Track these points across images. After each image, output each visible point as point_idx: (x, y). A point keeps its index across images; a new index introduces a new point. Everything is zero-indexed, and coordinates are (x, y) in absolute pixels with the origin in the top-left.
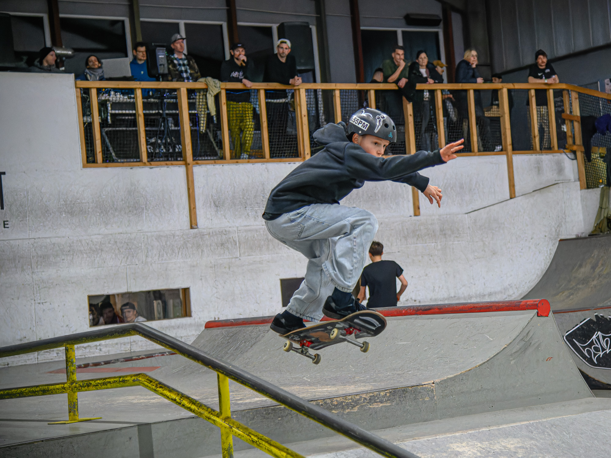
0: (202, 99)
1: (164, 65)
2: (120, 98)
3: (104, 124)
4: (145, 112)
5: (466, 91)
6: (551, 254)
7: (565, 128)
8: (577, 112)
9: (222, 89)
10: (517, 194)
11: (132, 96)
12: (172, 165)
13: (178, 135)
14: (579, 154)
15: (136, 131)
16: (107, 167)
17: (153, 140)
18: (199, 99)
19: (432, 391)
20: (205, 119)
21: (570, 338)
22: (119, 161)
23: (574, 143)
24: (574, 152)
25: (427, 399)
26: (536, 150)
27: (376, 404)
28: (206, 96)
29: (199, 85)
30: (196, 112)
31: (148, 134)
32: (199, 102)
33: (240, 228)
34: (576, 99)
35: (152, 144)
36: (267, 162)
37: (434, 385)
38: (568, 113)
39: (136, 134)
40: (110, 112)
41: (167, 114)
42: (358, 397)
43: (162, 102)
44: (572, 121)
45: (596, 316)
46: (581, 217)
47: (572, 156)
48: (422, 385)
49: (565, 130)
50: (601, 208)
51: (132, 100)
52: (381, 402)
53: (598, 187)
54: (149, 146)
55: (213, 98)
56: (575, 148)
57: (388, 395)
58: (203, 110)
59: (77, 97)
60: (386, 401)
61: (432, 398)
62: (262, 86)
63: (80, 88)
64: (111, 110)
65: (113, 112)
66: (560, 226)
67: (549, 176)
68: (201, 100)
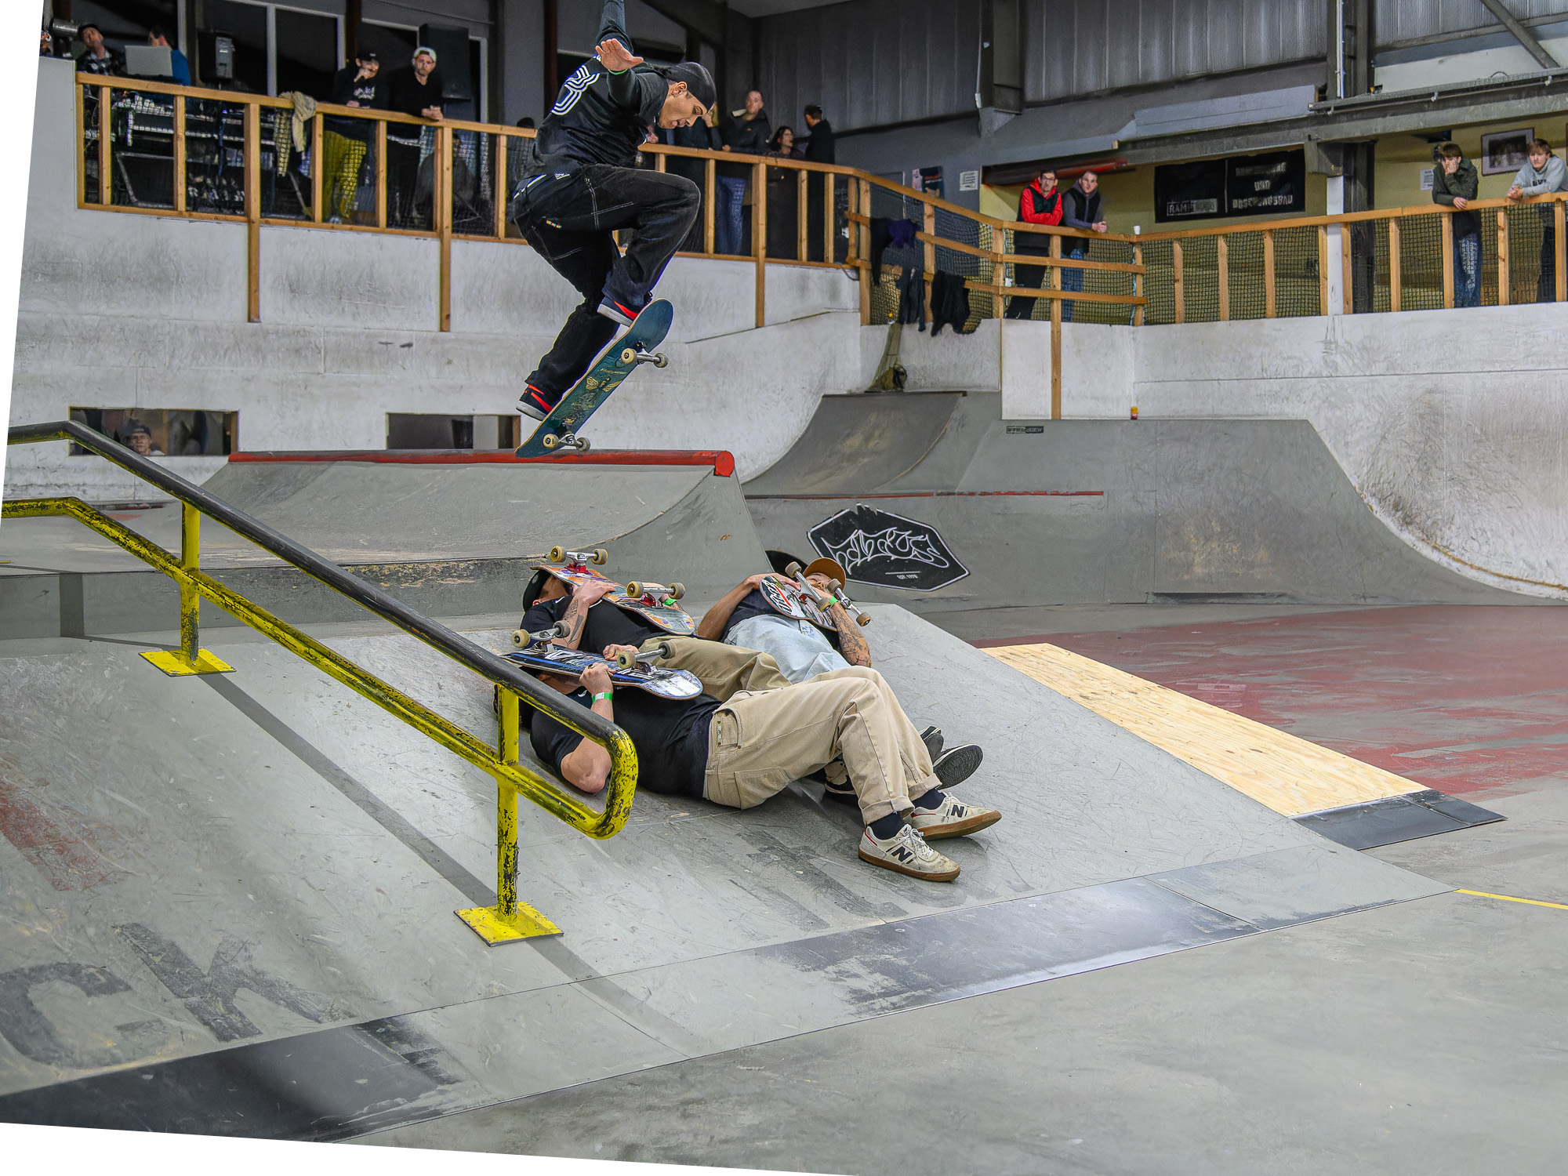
0: (285, 124)
1: (225, 65)
2: (149, 107)
3: (119, 144)
4: (188, 133)
5: (704, 161)
6: (808, 414)
7: (846, 233)
8: (867, 211)
9: (318, 113)
10: (767, 322)
11: (171, 107)
12: (226, 220)
13: (239, 176)
14: (864, 273)
15: (172, 161)
16: (118, 211)
17: (199, 179)
18: (280, 124)
20: (287, 156)
21: (816, 536)
22: (140, 204)
23: (858, 256)
24: (857, 269)
26: (801, 259)
27: (451, 578)
28: (291, 119)
29: (283, 102)
30: (273, 143)
31: (191, 168)
32: (279, 129)
33: (327, 329)
34: (867, 191)
35: (199, 186)
36: (383, 232)
38: (854, 211)
39: (170, 167)
40: (131, 127)
41: (225, 142)
42: (423, 567)
43: (219, 122)
44: (858, 224)
45: (859, 507)
46: (859, 365)
47: (853, 275)
48: (525, 558)
49: (847, 236)
50: (887, 354)
51: (169, 114)
53: (886, 323)
54: (190, 189)
55: (302, 125)
56: (858, 263)
57: (471, 567)
58: (284, 141)
59: (78, 97)
60: (467, 576)
62: (383, 116)
63: (85, 85)
64: (135, 124)
65: (136, 128)
66: (825, 375)
67: (817, 299)
68: (282, 126)
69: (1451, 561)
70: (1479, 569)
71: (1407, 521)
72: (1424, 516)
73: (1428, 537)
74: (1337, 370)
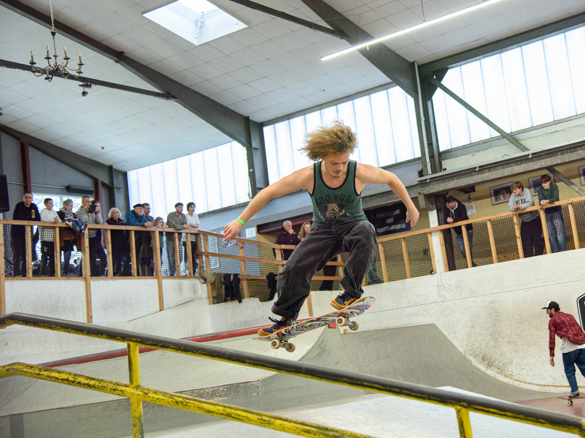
10: (165, 308)
19: (258, 387)
25: (254, 394)
27: (216, 398)
37: (258, 382)
42: (202, 392)
47: (202, 281)
48: (251, 382)
52: (220, 396)
57: (225, 390)
60: (224, 395)
61: (258, 394)
67: (187, 295)
69: (514, 381)
70: (529, 383)
71: (490, 365)
72: (497, 362)
73: (501, 370)
74: (445, 298)
